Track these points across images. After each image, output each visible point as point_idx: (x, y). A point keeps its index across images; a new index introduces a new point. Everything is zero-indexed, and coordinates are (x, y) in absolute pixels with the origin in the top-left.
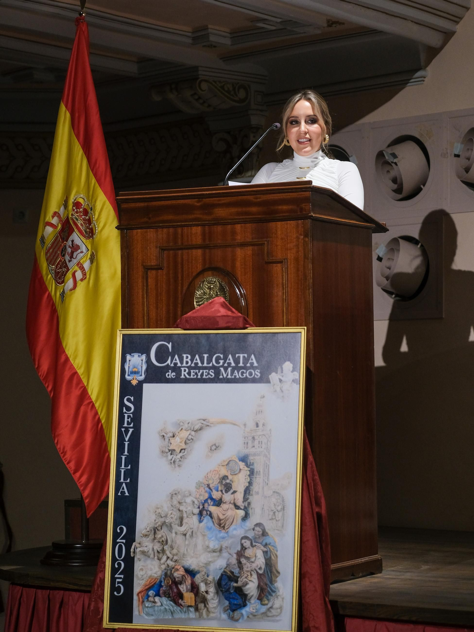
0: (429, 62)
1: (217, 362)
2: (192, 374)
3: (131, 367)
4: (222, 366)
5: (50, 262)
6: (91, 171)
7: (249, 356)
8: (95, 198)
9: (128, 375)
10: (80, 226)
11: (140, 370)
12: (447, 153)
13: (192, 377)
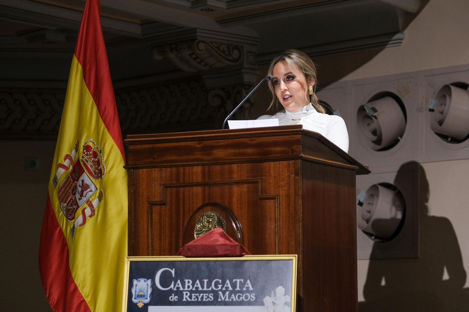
0: (406, 25)
1: (216, 286)
2: (193, 297)
3: (138, 291)
4: (221, 290)
5: (61, 200)
6: (100, 118)
7: (245, 281)
8: (104, 142)
9: (135, 298)
10: (89, 167)
11: (146, 294)
12: (423, 108)
13: (193, 300)
